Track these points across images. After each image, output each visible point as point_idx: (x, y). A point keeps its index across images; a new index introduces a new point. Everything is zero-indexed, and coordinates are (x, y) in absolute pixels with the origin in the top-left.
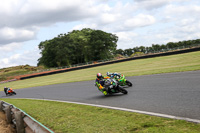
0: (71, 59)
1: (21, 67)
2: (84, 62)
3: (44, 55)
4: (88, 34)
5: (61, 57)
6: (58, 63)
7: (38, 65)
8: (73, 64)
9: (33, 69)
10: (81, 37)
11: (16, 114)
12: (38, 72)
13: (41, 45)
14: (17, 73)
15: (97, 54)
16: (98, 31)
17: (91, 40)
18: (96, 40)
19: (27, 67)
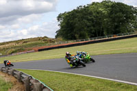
0: (90, 31)
1: (39, 39)
2: (103, 35)
3: (62, 27)
4: (108, 6)
5: (80, 30)
6: (77, 36)
7: (56, 37)
8: (91, 37)
9: (51, 41)
10: (100, 9)
11: (36, 85)
12: (56, 44)
13: (59, 17)
14: (36, 44)
15: (117, 27)
16: (118, 4)
17: (111, 13)
18: (116, 12)
19: (45, 39)
